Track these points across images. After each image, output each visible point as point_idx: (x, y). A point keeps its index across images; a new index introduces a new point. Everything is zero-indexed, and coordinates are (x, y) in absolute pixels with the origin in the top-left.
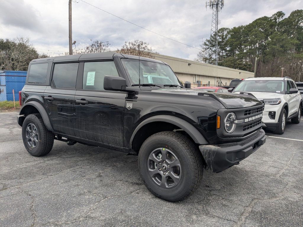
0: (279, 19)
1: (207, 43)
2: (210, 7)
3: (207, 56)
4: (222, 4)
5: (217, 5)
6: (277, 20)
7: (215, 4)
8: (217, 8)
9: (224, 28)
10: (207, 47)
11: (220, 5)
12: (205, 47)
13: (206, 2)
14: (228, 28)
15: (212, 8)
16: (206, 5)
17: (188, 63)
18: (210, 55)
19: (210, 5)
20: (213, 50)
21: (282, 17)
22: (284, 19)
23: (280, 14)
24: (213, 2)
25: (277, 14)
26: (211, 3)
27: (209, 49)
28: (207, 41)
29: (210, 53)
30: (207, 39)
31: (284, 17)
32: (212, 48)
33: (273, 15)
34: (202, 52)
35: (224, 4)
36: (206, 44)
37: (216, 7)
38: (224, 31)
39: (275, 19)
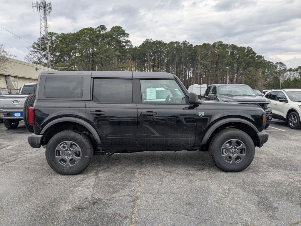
0: (102, 32)
1: (36, 46)
2: (37, 8)
3: (36, 59)
4: (50, 8)
5: (45, 7)
6: (101, 32)
7: (43, 6)
8: (45, 11)
9: (52, 33)
10: (36, 50)
11: (47, 9)
12: (32, 49)
13: (33, 3)
14: (56, 33)
15: (39, 10)
16: (32, 5)
17: (35, 68)
18: (39, 59)
19: (38, 7)
20: (43, 54)
21: (105, 30)
22: (106, 32)
23: (103, 27)
24: (40, 4)
25: (100, 27)
26: (38, 4)
27: (38, 53)
28: (35, 44)
29: (39, 57)
30: (34, 42)
31: (107, 31)
32: (41, 52)
33: (97, 27)
34: (31, 56)
35: (52, 9)
36: (34, 47)
37: (43, 10)
38: (52, 35)
39: (99, 31)
